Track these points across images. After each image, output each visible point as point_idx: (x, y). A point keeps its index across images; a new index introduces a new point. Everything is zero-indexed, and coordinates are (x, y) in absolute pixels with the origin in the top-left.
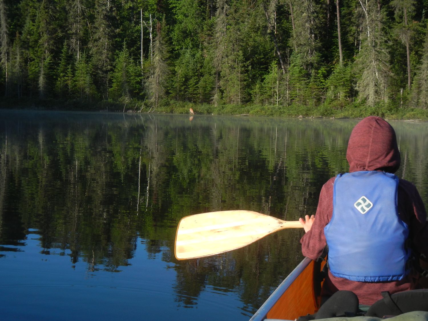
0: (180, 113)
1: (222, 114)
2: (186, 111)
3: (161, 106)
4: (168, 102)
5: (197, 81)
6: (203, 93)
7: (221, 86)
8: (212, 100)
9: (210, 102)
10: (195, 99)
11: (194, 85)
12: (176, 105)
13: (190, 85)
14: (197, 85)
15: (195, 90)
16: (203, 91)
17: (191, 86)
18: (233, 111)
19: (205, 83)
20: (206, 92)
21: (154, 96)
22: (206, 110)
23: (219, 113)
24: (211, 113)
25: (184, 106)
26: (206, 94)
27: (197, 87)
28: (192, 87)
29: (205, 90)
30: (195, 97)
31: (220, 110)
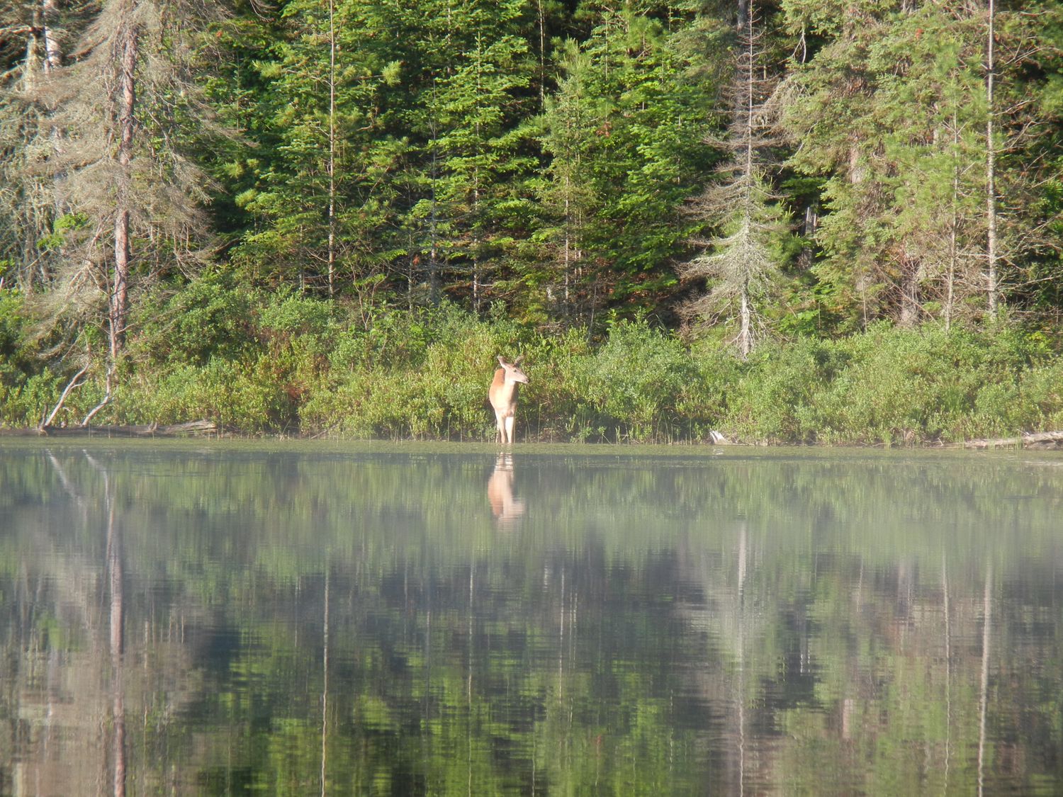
0: (380, 430)
1: (825, 436)
2: (436, 412)
3: (160, 355)
4: (241, 309)
5: (524, 82)
6: (591, 212)
7: (795, 137)
8: (700, 286)
9: (684, 311)
10: (508, 273)
11: (487, 131)
12: (330, 345)
13: (448, 128)
14: (523, 131)
15: (505, 177)
16: (590, 190)
17: (461, 136)
18: (939, 404)
19: (605, 107)
20: (624, 203)
21: (93, 252)
22: (644, 391)
23: (790, 418)
24: (706, 422)
25: (413, 359)
26: (619, 218)
27: (527, 147)
28: (472, 150)
29: (614, 184)
30: (498, 252)
31: (794, 395)
